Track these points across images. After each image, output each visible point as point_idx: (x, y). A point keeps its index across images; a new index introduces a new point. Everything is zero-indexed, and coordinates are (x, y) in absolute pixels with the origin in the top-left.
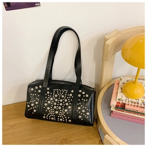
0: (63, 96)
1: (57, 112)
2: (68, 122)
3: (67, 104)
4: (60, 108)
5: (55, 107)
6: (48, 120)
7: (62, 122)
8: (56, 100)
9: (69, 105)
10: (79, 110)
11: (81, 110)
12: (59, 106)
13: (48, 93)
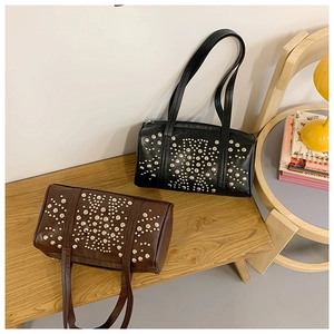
0: (200, 151)
1: (192, 178)
2: (210, 192)
3: (209, 164)
4: (197, 171)
5: (189, 170)
6: (177, 189)
7: (201, 192)
8: (190, 158)
9: (213, 166)
10: (230, 174)
11: (233, 174)
12: (195, 167)
13: (174, 145)
